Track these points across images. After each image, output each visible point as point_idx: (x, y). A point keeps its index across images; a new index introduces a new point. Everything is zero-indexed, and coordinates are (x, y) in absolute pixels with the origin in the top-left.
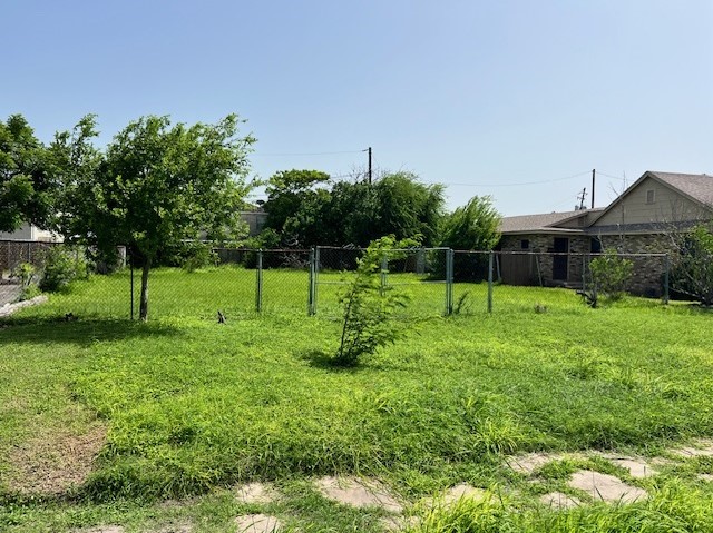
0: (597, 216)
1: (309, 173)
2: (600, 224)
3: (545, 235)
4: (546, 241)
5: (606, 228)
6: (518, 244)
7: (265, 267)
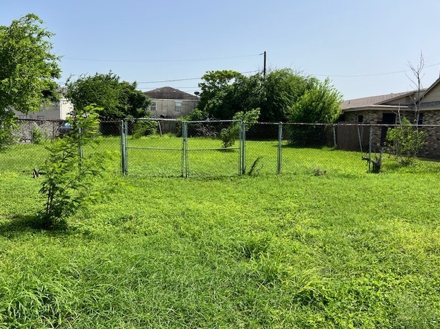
0: (422, 94)
1: (226, 72)
2: (423, 101)
3: (375, 112)
4: (375, 116)
5: (428, 104)
6: (355, 118)
7: (189, 136)
